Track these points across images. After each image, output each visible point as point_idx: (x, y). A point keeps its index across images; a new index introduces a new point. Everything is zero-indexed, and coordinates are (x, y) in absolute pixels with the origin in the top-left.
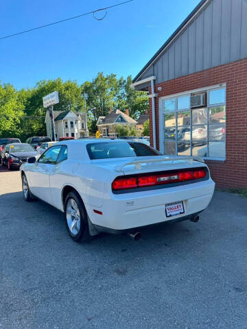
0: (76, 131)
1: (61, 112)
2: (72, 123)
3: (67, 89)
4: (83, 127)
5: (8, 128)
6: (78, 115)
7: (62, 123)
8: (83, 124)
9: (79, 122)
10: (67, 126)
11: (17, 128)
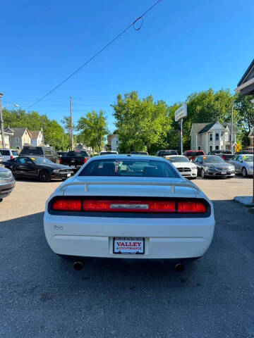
0: (221, 144)
1: (207, 124)
2: (217, 135)
3: (217, 99)
4: (230, 139)
5: (155, 141)
6: (225, 127)
7: (207, 136)
8: (230, 136)
9: (226, 133)
10: (211, 139)
11: (164, 142)
